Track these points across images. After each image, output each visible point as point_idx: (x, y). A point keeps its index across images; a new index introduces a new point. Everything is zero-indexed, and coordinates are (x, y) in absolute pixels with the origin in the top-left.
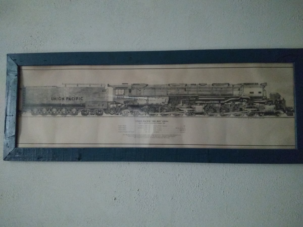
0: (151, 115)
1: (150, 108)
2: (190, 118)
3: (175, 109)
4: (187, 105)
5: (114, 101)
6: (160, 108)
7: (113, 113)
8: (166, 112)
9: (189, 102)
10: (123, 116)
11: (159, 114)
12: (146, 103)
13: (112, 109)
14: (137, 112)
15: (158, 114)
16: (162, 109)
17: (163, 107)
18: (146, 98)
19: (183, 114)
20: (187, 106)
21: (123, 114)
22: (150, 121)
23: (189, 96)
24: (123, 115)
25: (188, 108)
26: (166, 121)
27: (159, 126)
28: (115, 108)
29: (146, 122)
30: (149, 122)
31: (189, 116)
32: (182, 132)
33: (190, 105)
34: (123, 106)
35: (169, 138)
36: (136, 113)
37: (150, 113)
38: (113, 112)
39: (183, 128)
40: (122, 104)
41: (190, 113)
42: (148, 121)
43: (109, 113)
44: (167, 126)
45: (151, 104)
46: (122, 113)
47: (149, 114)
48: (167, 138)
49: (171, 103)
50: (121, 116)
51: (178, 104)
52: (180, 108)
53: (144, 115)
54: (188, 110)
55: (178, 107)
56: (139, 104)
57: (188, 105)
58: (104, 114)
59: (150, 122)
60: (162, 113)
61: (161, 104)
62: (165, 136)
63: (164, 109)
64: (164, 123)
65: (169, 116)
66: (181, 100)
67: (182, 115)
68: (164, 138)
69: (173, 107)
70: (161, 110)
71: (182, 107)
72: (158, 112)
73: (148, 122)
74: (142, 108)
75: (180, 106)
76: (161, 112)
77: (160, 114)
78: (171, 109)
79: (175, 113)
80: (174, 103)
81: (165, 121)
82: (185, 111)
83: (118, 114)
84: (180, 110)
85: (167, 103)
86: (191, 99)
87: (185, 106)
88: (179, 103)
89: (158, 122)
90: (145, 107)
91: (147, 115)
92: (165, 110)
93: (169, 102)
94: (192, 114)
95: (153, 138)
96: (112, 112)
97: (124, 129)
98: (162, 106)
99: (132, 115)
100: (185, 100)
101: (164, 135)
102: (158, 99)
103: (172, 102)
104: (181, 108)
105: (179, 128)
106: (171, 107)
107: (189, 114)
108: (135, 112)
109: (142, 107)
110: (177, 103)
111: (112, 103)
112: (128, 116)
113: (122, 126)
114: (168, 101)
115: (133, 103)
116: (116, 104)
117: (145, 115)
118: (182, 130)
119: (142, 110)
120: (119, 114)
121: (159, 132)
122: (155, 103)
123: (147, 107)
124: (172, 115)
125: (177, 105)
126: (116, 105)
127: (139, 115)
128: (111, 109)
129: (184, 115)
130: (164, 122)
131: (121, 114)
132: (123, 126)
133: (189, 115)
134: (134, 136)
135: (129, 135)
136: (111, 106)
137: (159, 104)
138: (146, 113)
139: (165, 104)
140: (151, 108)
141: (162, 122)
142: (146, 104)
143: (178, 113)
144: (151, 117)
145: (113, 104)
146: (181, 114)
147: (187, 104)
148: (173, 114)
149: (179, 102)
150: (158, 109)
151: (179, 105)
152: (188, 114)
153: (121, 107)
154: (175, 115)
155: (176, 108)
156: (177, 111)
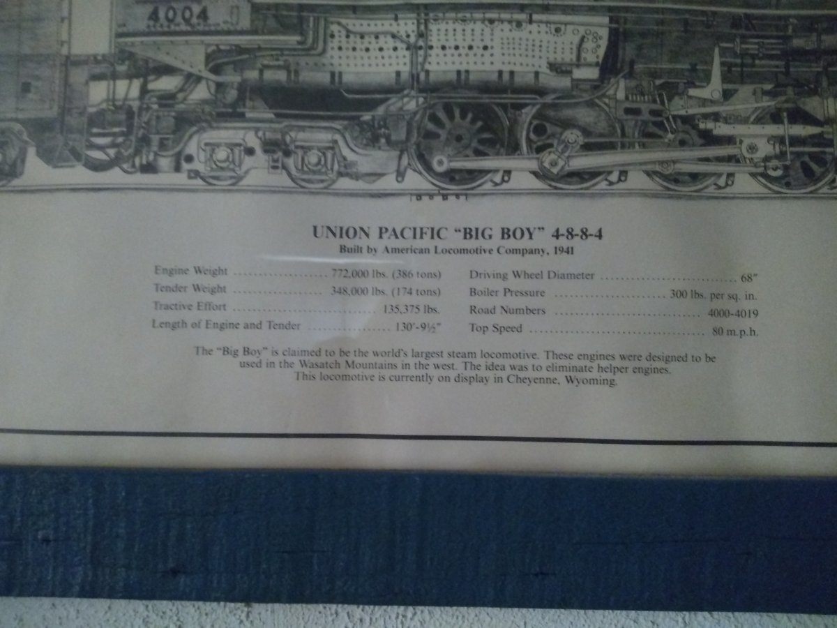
0: (451, 176)
1: (442, 115)
2: (797, 206)
3: (660, 125)
4: (765, 93)
5: (125, 55)
6: (527, 114)
7: (112, 152)
8: (588, 147)
9: (787, 73)
10: (199, 182)
11: (522, 169)
12: (405, 69)
13: (97, 120)
14: (323, 151)
15: (508, 172)
16: (550, 128)
17: (554, 106)
18: (407, 26)
19: (730, 175)
20: (767, 103)
21: (198, 165)
22: (436, 233)
23: (780, 18)
24: (195, 174)
25: (775, 118)
26: (585, 234)
27: (517, 274)
28: (130, 114)
29: (400, 243)
30: (426, 242)
31: (788, 185)
32: (731, 332)
33: (790, 91)
34: (201, 93)
35: (612, 384)
36: (313, 158)
37: (442, 162)
38: (113, 145)
39: (734, 297)
40: (192, 79)
41: (798, 164)
42: (418, 233)
43: (77, 156)
44: (590, 276)
45: (454, 77)
46: (189, 159)
47: (429, 168)
48: (593, 381)
49: (631, 75)
50: (181, 179)
51: (691, 84)
52: (705, 117)
53: (389, 183)
54: (781, 140)
55: (691, 112)
56: (347, 78)
57: (772, 94)
58: (35, 170)
59: (441, 245)
60: (548, 158)
61: (542, 78)
62: (581, 370)
63: (567, 124)
64: (569, 251)
65: (611, 183)
66: (717, 51)
67: (722, 182)
68: (570, 380)
69: (645, 108)
70: (540, 130)
71: (722, 109)
72: (514, 149)
73: (419, 244)
74: (367, 117)
75: (704, 102)
76: (540, 150)
77: (534, 165)
78: (630, 121)
79: (662, 163)
80: (654, 75)
81: (570, 233)
82: (752, 148)
83: (149, 168)
84: (709, 139)
85: (593, 73)
86: (797, 43)
87: (747, 100)
88: (698, 76)
89: (511, 243)
90: (394, 103)
91: (415, 180)
92: (572, 136)
93: (609, 67)
94: (810, 176)
95: (470, 380)
96: (102, 146)
97: (206, 297)
98: (549, 99)
99: (282, 179)
100: (752, 47)
101: (569, 357)
102: (517, 34)
103: (639, 67)
104: (716, 117)
105: (697, 295)
106: (628, 111)
107: (786, 168)
108: (306, 149)
109: (372, 105)
110: (677, 73)
111: (104, 68)
112: (247, 181)
113: (185, 272)
114: (601, 52)
115: (286, 68)
116: (137, 76)
117: (400, 175)
118: (725, 313)
119: (373, 137)
120: (165, 162)
121: (519, 329)
122: (483, 66)
123: (412, 104)
124: (637, 180)
125: (681, 95)
126: (137, 83)
127: (340, 174)
128: (92, 121)
129: (745, 183)
130: (563, 242)
131: (178, 169)
132: (198, 270)
133: (785, 181)
134: (290, 365)
135: (247, 351)
136: (98, 93)
137: (518, 80)
138: (405, 161)
139: (577, 83)
140: (451, 116)
141: (543, 240)
142: (405, 76)
143: (687, 159)
144: (445, 197)
145: (114, 76)
146: (720, 175)
147: (768, 87)
148: (648, 174)
149: (693, 69)
150: (514, 122)
151: (692, 92)
152: (779, 173)
153: (182, 107)
154: (665, 178)
155: (674, 117)
156: (683, 143)
